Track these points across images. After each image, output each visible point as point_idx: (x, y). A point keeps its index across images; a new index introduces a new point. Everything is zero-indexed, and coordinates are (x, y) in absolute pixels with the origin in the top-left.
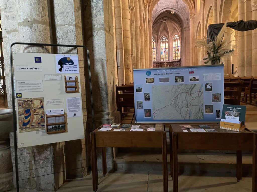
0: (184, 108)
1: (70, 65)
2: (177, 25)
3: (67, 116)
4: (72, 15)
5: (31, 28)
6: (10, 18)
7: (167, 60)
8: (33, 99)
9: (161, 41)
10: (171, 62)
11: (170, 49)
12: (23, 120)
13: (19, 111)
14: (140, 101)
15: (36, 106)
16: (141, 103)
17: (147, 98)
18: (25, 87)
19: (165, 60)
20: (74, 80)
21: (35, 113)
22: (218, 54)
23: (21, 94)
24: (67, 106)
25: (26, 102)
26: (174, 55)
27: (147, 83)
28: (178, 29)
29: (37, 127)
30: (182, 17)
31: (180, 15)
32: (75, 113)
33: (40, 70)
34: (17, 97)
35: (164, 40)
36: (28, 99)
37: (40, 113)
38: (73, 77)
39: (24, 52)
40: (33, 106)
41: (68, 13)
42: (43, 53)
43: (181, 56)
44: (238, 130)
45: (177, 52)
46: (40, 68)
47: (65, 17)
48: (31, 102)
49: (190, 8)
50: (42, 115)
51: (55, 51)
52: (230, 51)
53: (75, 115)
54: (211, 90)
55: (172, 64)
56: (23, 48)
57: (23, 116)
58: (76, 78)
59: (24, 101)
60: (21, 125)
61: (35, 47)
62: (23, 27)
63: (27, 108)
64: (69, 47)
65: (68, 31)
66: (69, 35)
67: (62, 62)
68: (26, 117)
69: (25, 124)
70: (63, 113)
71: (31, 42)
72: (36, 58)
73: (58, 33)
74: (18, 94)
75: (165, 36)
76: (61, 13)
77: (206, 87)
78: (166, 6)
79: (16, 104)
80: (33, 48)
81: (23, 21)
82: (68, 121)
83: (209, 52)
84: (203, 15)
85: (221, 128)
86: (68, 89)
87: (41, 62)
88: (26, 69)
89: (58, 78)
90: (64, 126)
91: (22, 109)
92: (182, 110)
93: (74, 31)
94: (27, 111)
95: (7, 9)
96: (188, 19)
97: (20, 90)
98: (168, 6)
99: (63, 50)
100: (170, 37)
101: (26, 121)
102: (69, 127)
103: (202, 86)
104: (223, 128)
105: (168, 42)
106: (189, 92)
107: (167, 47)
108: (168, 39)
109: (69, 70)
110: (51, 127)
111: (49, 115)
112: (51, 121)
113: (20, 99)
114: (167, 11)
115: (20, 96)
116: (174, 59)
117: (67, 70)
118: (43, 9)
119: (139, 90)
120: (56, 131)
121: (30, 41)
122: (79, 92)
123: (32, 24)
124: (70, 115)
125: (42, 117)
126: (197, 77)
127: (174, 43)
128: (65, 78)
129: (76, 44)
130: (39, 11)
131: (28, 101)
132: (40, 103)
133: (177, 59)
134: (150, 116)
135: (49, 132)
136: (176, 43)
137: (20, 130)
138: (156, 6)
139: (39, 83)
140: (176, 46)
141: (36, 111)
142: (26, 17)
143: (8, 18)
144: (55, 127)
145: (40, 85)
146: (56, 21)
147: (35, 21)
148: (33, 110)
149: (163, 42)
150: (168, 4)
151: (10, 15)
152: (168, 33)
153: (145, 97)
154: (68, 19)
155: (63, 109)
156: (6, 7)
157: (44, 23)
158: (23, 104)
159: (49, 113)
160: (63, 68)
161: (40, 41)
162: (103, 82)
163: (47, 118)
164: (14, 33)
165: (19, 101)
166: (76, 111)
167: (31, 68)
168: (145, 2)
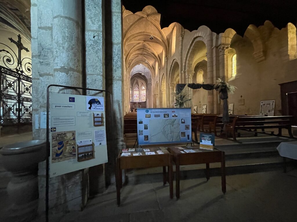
0: (169, 134)
1: (98, 104)
2: (144, 82)
3: (94, 145)
4: (100, 68)
5: (67, 74)
6: (43, 63)
7: (138, 101)
8: (66, 132)
9: (135, 89)
10: (140, 103)
11: (140, 95)
12: (56, 151)
13: (53, 143)
14: (141, 130)
15: (69, 138)
16: (142, 131)
17: (146, 128)
18: (59, 122)
19: (137, 101)
20: (100, 116)
21: (67, 144)
22: (183, 101)
23: (55, 128)
24: (95, 137)
25: (60, 135)
26: (142, 99)
27: (146, 117)
28: (144, 84)
29: (69, 157)
30: (147, 77)
31: (146, 76)
32: (100, 142)
33: (73, 108)
34: (52, 131)
35: (136, 90)
36: (62, 133)
37: (72, 143)
38: (100, 114)
39: (59, 93)
40: (66, 139)
41: (97, 66)
42: (76, 94)
43: (146, 99)
44: (212, 150)
45: (144, 97)
46: (73, 106)
47: (95, 69)
48: (64, 135)
49: (152, 73)
50: (74, 145)
51: (84, 94)
52: (189, 100)
53: (100, 144)
54: (184, 123)
55: (141, 104)
56: (59, 89)
57: (57, 148)
58: (102, 114)
59: (58, 134)
60: (54, 156)
61: (70, 89)
62: (60, 73)
63: (60, 140)
64: (96, 91)
65: (96, 79)
66: (97, 82)
67: (91, 102)
68: (59, 149)
69: (57, 155)
70: (91, 143)
71: (67, 86)
72: (70, 98)
73: (88, 80)
74: (53, 128)
75: (137, 87)
76: (92, 66)
77: (182, 121)
78: (138, 70)
79: (50, 138)
80: (67, 90)
81: (60, 68)
82: (95, 149)
83: (178, 99)
84: (159, 78)
85: (200, 148)
86: (96, 124)
87: (74, 102)
88: (61, 107)
89: (88, 114)
90: (92, 154)
91: (56, 142)
92: (168, 136)
93: (102, 79)
94: (61, 143)
95: (41, 56)
96: (150, 79)
97: (54, 125)
98: (139, 70)
99: (91, 92)
100: (140, 88)
101: (59, 152)
102: (96, 154)
103: (179, 120)
104: (202, 148)
105: (139, 91)
106: (172, 124)
107: (138, 94)
108: (139, 89)
109: (97, 108)
110: (81, 155)
111: (79, 145)
112: (81, 150)
113: (54, 133)
114: (138, 73)
115: (55, 130)
116: (142, 101)
117: (95, 108)
118: (78, 61)
119: (141, 123)
120: (85, 158)
121: (65, 84)
122: (104, 126)
123: (69, 71)
124: (97, 144)
125: (73, 147)
126: (177, 115)
127: (142, 91)
128: (94, 115)
129: (102, 89)
130: (75, 62)
131: (62, 134)
132: (73, 135)
133: (144, 101)
134: (148, 140)
135: (80, 160)
136: (143, 92)
137: (53, 161)
138: (133, 69)
139: (72, 119)
140: (143, 93)
141: (69, 143)
142: (63, 65)
143: (42, 63)
144: (85, 155)
145: (72, 120)
146: (87, 71)
147: (71, 69)
148: (66, 141)
149: (136, 91)
150: (139, 69)
151: (44, 62)
152: (138, 85)
153: (145, 127)
154: (97, 70)
155: (91, 140)
156: (41, 54)
157: (78, 72)
158: (56, 137)
159: (80, 143)
160: (92, 107)
161: (74, 85)
162: (119, 117)
163: (78, 148)
164: (47, 76)
165: (53, 134)
166: (101, 141)
167: (66, 107)
168: (127, 66)
